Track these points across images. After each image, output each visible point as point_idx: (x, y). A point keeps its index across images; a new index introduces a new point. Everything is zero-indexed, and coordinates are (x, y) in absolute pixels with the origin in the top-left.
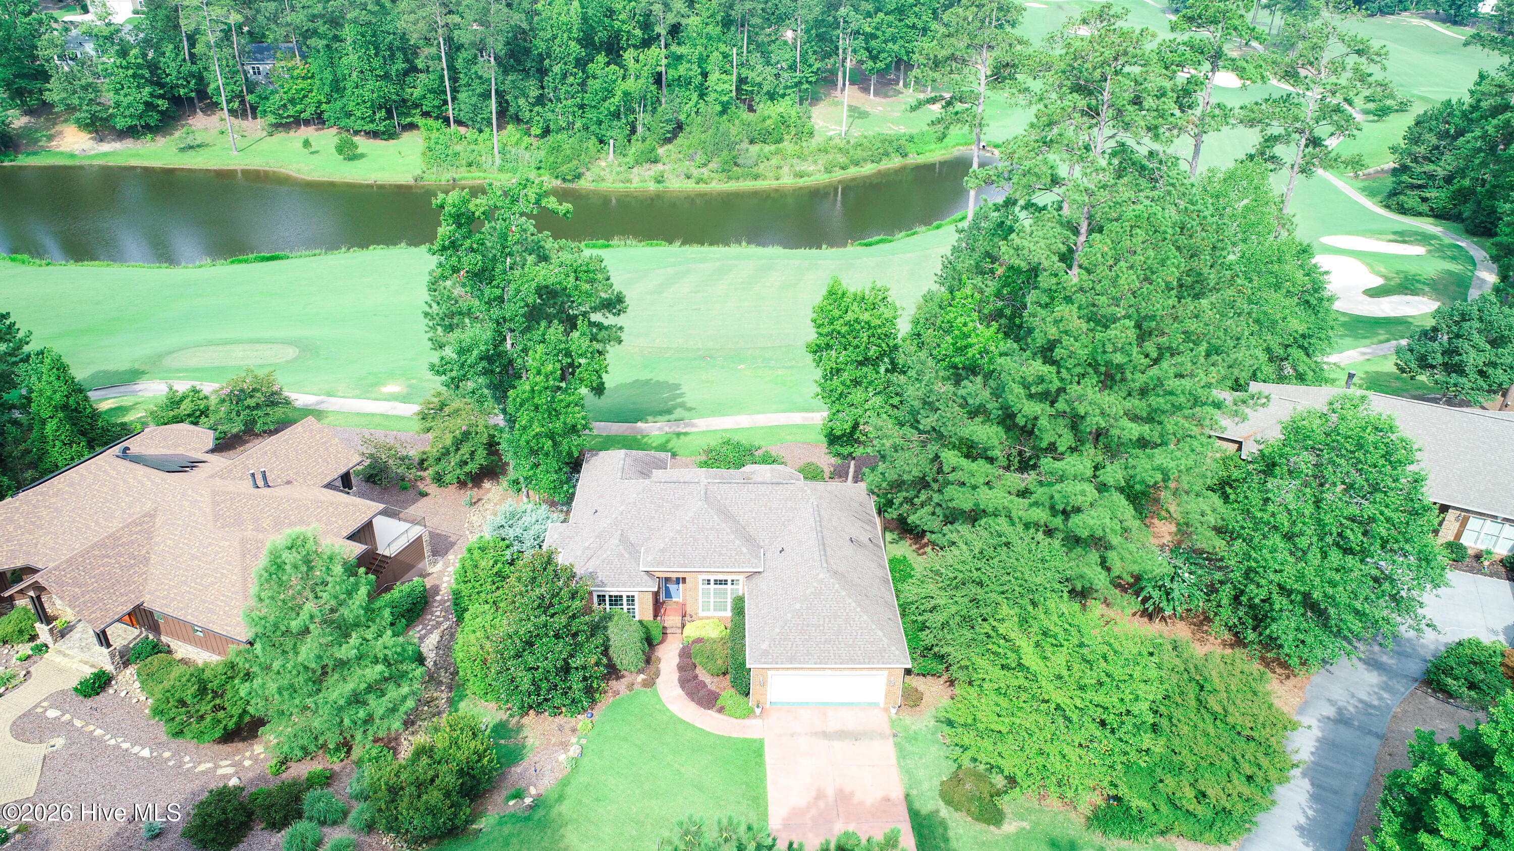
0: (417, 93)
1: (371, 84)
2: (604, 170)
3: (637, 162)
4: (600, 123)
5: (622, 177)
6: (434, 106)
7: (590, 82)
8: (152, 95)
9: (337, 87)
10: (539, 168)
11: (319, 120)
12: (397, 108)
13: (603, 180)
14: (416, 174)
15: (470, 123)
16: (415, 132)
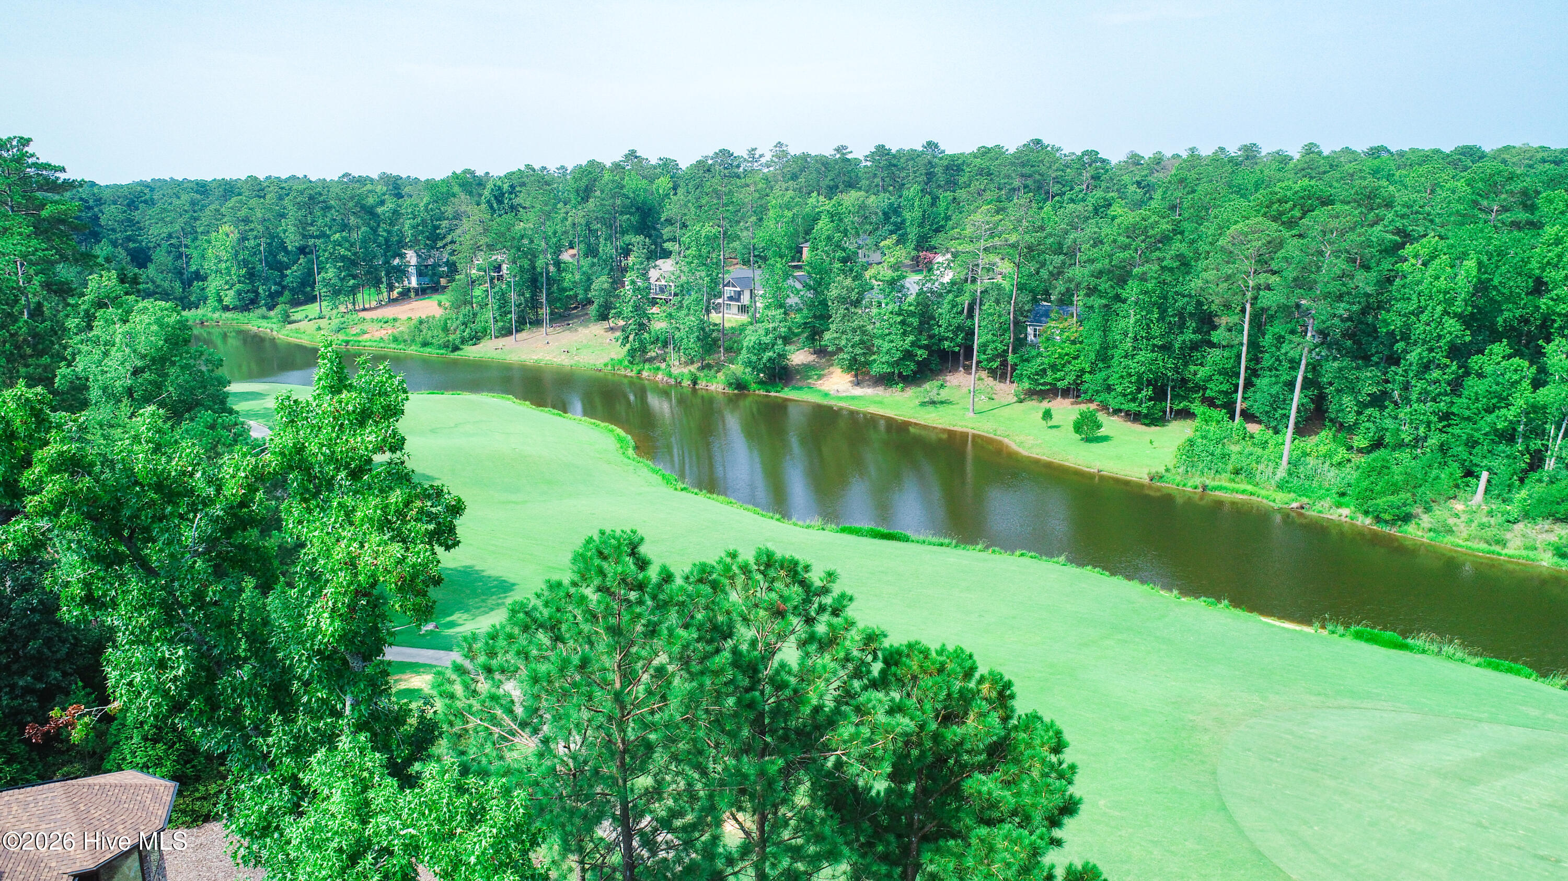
0: (1203, 372)
1: (1144, 356)
2: (1457, 516)
3: (1526, 515)
4: (1472, 444)
5: (1489, 533)
6: (1220, 392)
7: (1470, 381)
8: (913, 344)
9: (1104, 356)
10: (1343, 494)
11: (1073, 392)
12: (1173, 388)
13: (1450, 531)
14: (1153, 471)
15: (1265, 418)
16: (1189, 422)
